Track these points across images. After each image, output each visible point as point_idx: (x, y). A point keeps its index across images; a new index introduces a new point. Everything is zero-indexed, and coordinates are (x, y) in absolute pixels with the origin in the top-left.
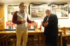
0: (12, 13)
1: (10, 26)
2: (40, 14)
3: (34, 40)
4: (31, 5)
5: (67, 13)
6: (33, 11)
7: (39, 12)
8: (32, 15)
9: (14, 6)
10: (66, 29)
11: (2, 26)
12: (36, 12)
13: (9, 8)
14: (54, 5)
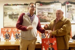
0: (9, 15)
1: (6, 35)
2: (50, 17)
4: (37, 4)
7: (49, 14)
9: (13, 5)
12: (44, 14)
13: (6, 8)
14: (69, 4)
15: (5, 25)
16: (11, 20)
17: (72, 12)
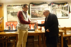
0: (11, 13)
1: (9, 27)
2: (40, 14)
3: (35, 40)
5: (67, 12)
6: (33, 12)
7: (39, 12)
8: (32, 15)
9: (14, 6)
10: (66, 29)
11: (1, 27)
12: (36, 12)
14: (54, 5)
15: (9, 20)
16: (12, 17)
17: (56, 10)
